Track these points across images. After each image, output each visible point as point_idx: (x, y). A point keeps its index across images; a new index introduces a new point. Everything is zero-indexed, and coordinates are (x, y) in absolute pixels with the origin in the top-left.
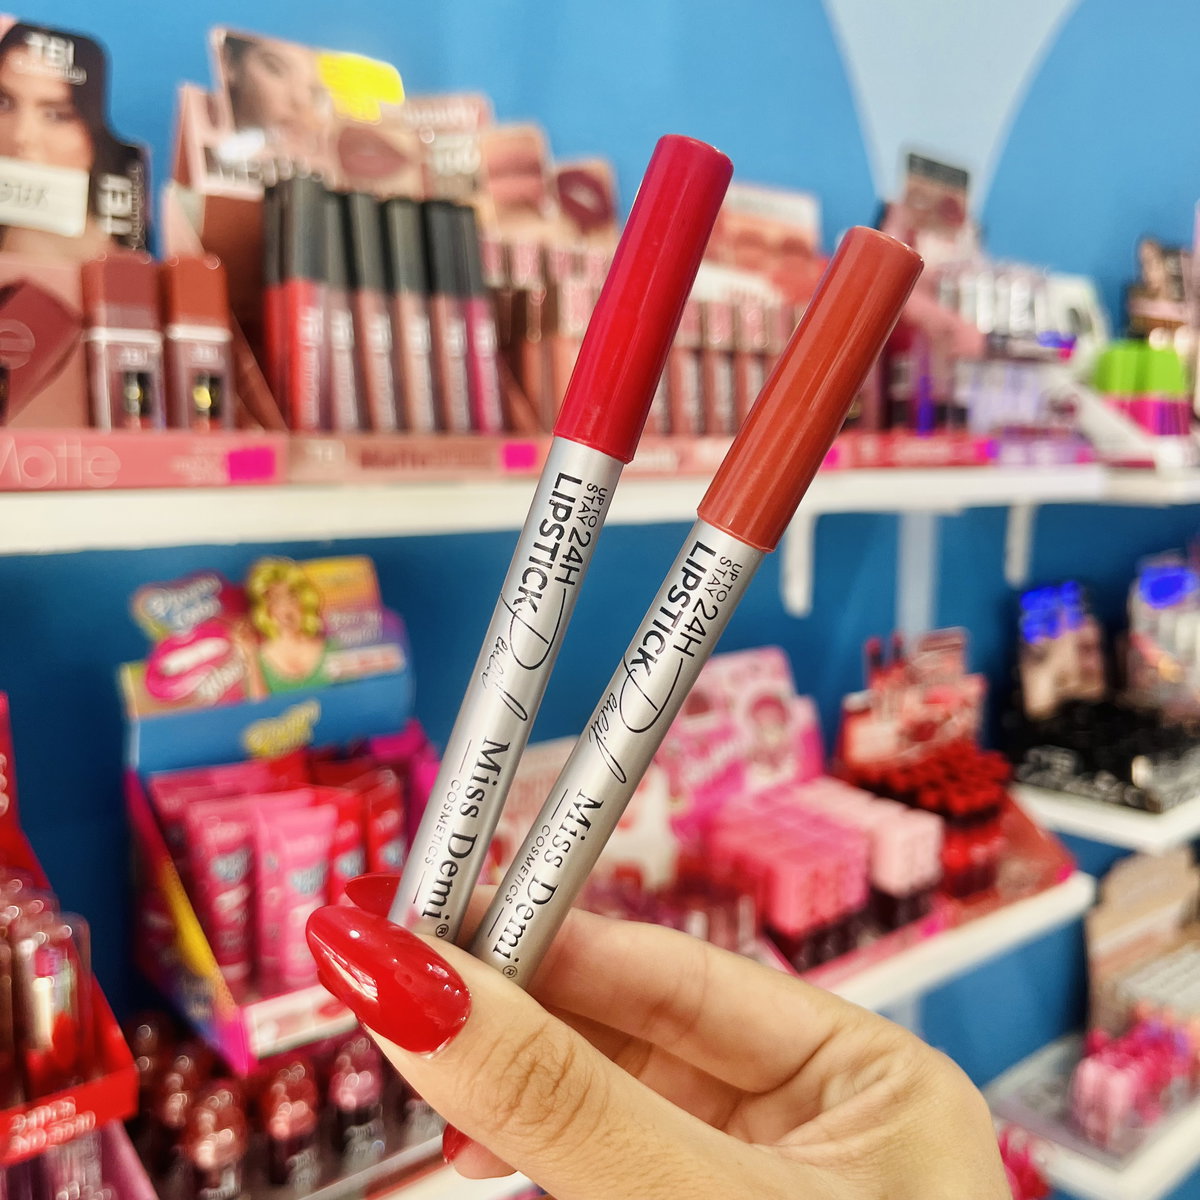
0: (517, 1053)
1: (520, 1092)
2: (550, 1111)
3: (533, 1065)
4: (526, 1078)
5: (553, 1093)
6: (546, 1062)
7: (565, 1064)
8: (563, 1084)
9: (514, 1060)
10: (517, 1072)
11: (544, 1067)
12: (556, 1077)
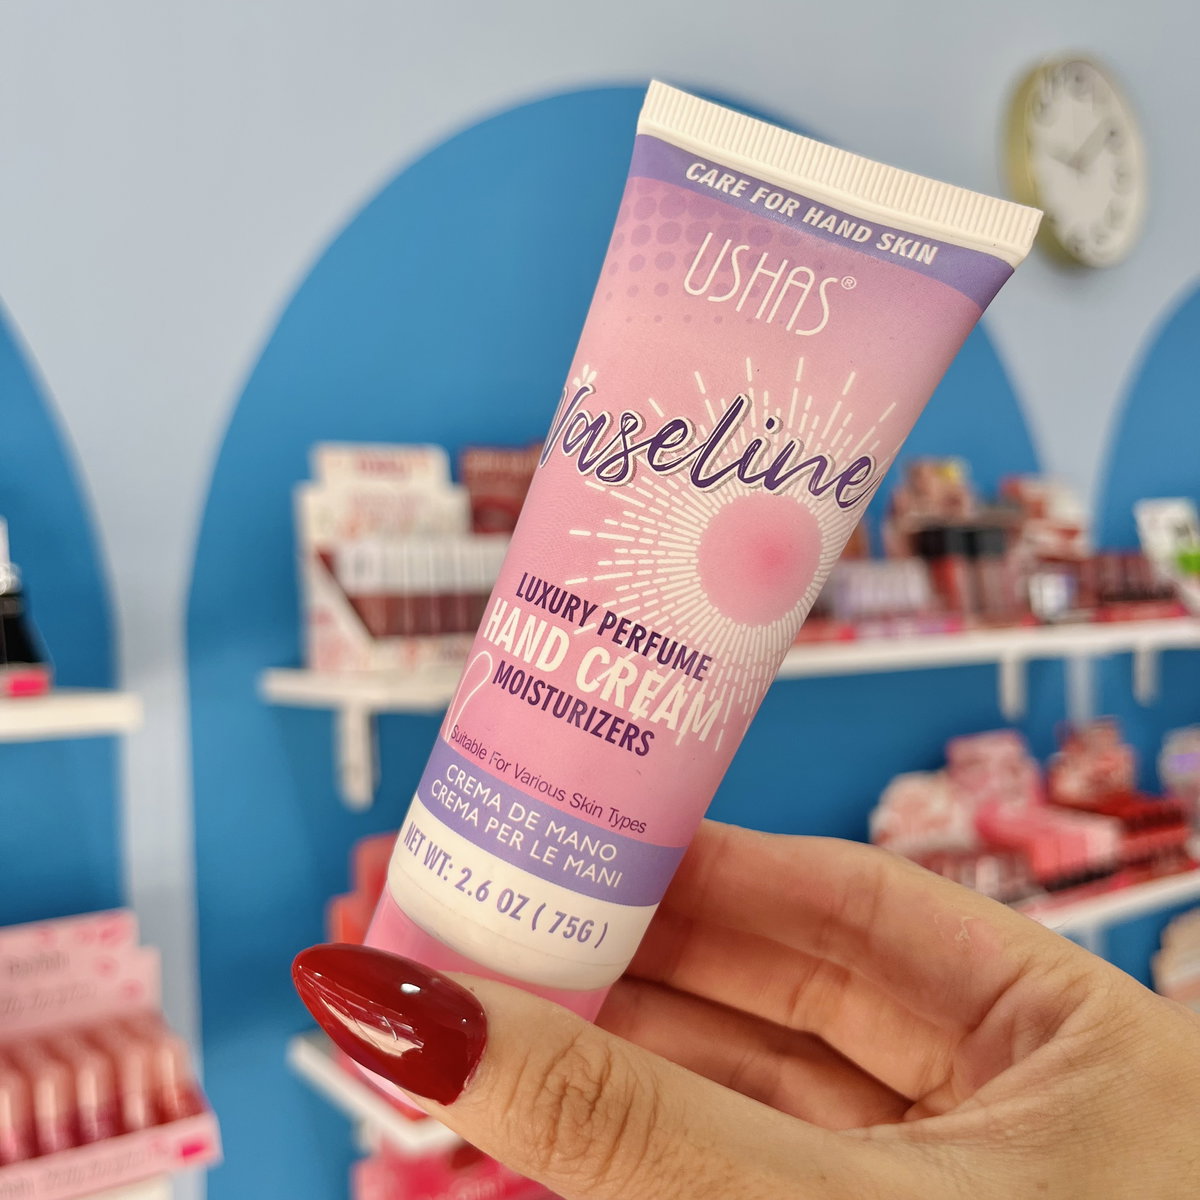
0: (546, 1075)
1: (556, 1122)
2: (591, 1141)
3: (564, 1087)
4: (559, 1104)
5: (589, 1118)
6: (577, 1080)
7: (601, 1079)
8: (599, 1105)
9: (542, 1085)
10: (547, 1099)
11: (575, 1088)
12: (590, 1096)
